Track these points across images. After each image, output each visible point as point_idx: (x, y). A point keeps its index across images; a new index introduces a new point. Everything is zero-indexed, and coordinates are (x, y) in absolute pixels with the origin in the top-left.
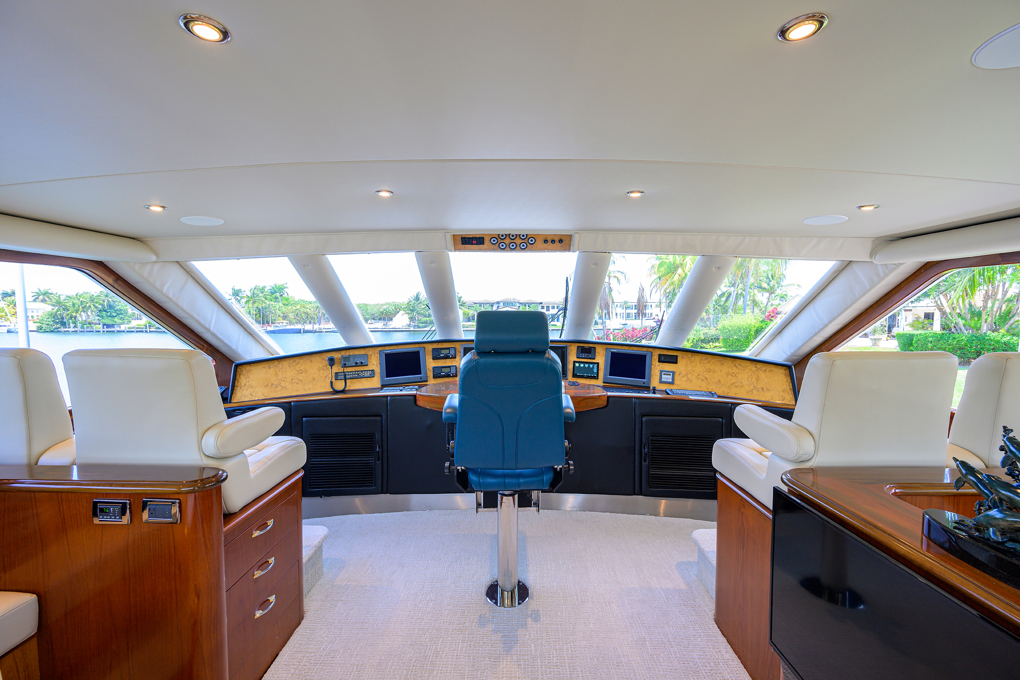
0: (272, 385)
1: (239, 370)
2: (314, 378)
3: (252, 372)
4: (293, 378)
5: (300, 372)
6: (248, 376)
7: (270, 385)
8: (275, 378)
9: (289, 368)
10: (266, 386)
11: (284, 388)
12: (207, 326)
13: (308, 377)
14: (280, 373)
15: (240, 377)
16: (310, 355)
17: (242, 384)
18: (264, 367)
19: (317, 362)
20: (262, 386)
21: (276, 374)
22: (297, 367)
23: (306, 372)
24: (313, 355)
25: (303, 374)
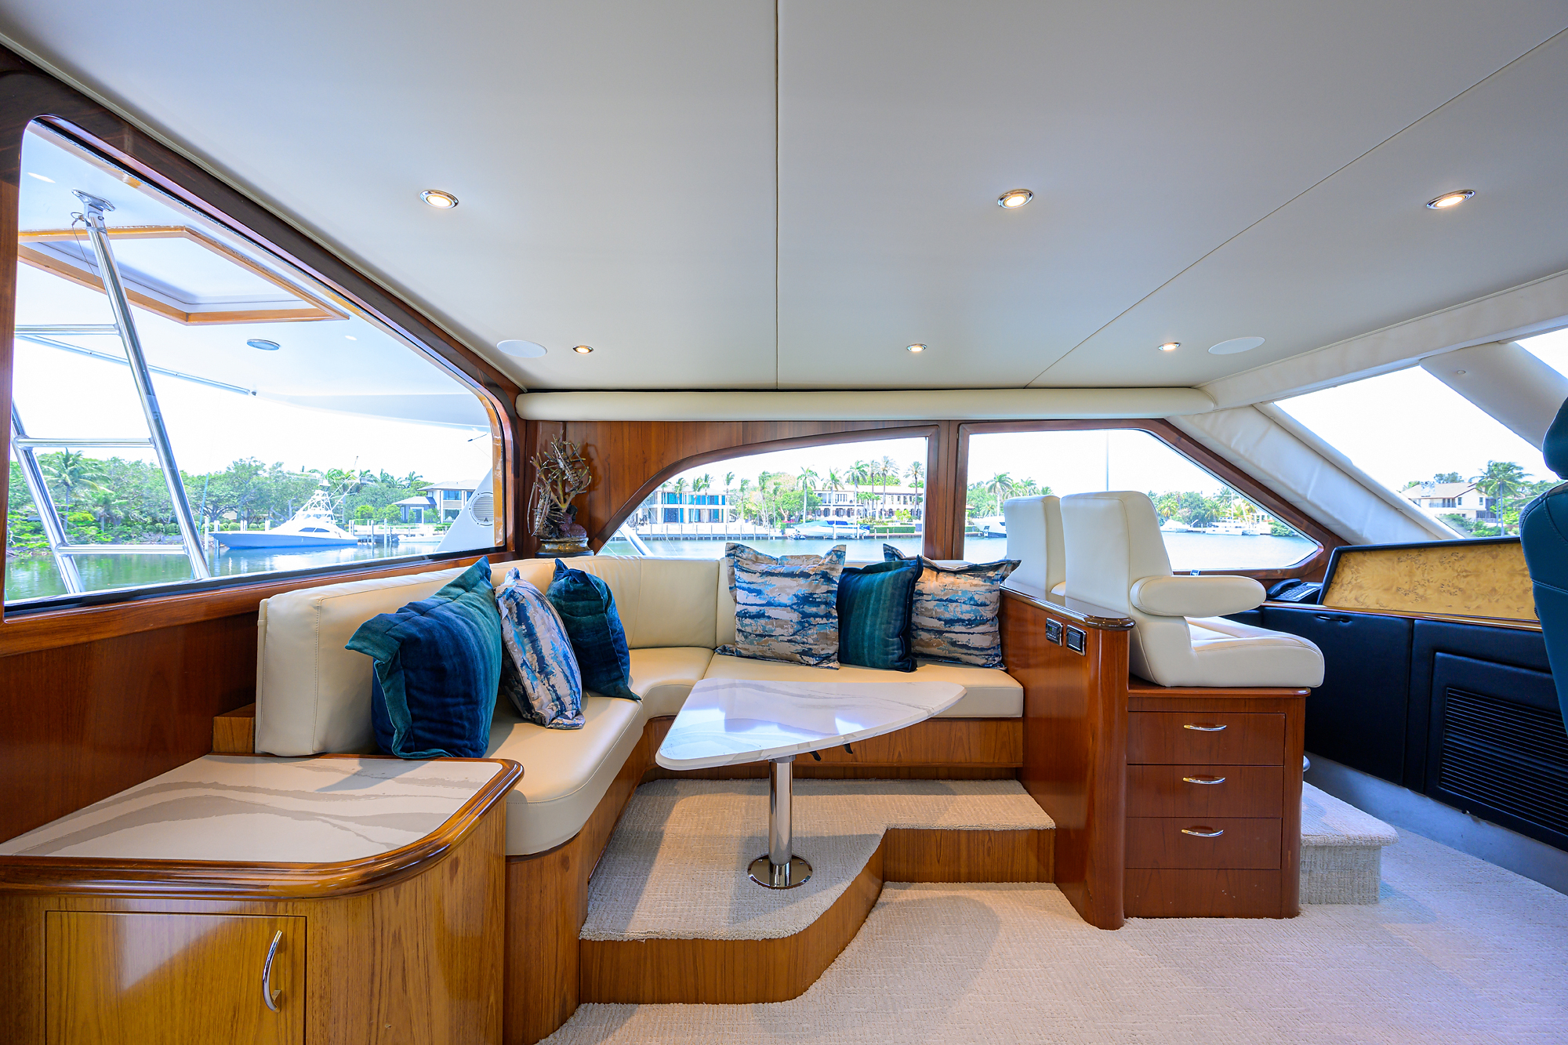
0: (1398, 589)
1: (1343, 559)
2: (1494, 590)
3: (1366, 564)
4: (1446, 583)
5: (1464, 574)
6: (1358, 569)
7: (1394, 589)
8: (1407, 579)
9: (1439, 564)
10: (1387, 590)
11: (1421, 597)
12: (1300, 492)
13: (1479, 586)
14: (1419, 572)
15: (1343, 570)
16: (1494, 546)
17: (1345, 581)
18: (1389, 560)
19: (1511, 560)
20: (1378, 589)
21: (1411, 574)
22: (1457, 565)
23: (1477, 576)
24: (1502, 546)
25: (1468, 579)
